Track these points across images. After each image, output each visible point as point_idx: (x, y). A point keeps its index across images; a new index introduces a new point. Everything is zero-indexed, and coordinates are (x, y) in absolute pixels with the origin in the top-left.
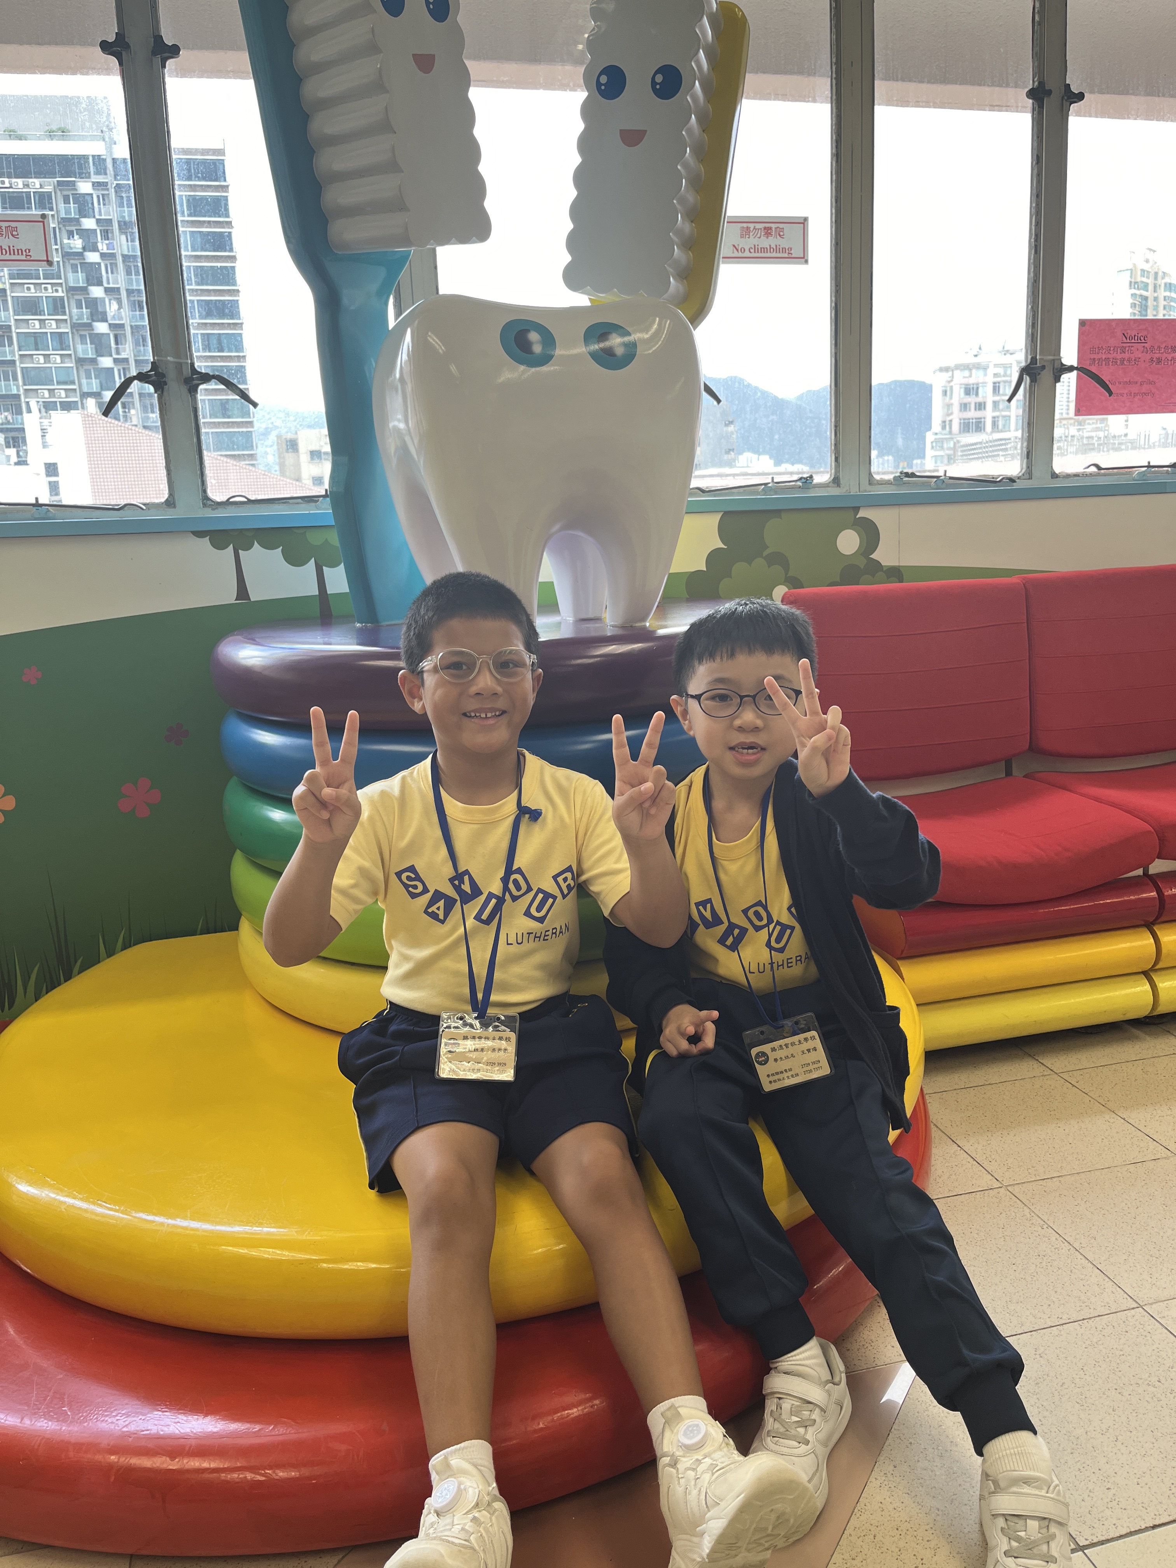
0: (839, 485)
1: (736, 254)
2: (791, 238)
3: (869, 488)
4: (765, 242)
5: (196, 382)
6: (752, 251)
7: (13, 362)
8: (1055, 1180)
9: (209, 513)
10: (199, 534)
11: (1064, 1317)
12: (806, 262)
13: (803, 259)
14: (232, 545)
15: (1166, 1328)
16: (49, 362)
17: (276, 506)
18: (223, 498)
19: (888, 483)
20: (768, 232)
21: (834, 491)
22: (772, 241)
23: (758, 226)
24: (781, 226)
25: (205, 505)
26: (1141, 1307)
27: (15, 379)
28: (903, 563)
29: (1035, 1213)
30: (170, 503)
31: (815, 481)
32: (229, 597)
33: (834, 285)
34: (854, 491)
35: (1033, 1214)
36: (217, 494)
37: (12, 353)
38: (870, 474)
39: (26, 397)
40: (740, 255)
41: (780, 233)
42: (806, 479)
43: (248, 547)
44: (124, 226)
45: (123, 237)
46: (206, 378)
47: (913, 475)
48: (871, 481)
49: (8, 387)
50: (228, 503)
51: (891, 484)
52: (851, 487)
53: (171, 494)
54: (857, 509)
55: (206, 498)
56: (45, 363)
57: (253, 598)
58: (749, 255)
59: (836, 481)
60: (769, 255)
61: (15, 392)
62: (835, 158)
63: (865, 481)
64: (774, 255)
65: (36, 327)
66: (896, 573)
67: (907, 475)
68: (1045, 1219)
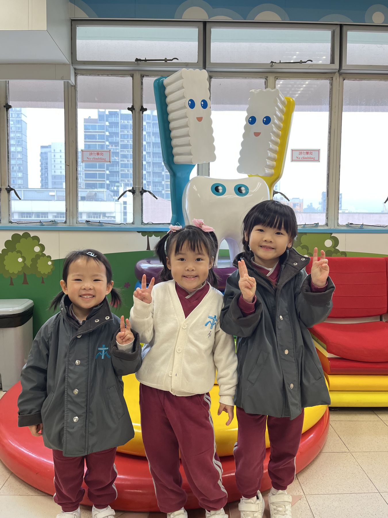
0: (327, 226)
1: (297, 159)
2: (314, 155)
3: (338, 227)
4: (306, 156)
5: (143, 192)
6: (302, 158)
7: (118, 172)
8: (367, 453)
9: (143, 226)
10: (139, 232)
11: (353, 492)
12: (319, 162)
13: (318, 160)
14: (147, 236)
15: (385, 500)
16: (129, 172)
17: (160, 225)
18: (146, 223)
19: (344, 226)
20: (307, 153)
21: (326, 228)
22: (309, 156)
23: (304, 152)
24: (311, 151)
25: (142, 224)
26: (379, 493)
27: (119, 176)
28: (346, 251)
29: (357, 461)
30: (133, 223)
31: (319, 225)
32: (145, 249)
33: (328, 168)
34: (332, 228)
35: (356, 461)
36: (145, 221)
37: (119, 169)
38: (338, 223)
39: (121, 182)
40: (299, 159)
41: (311, 154)
42: (317, 224)
43: (151, 236)
44: (154, 134)
45: (153, 137)
46: (145, 191)
47: (352, 224)
48: (338, 225)
49: (116, 179)
50: (148, 224)
51: (345, 226)
52: (331, 227)
53: (134, 221)
54: (331, 234)
55: (142, 222)
56: (127, 172)
57: (151, 250)
58: (301, 159)
59: (327, 225)
60: (308, 159)
61: (118, 180)
62: (329, 133)
63: (336, 225)
64: (309, 159)
65: (126, 162)
66: (344, 253)
67: (351, 224)
68: (359, 463)
